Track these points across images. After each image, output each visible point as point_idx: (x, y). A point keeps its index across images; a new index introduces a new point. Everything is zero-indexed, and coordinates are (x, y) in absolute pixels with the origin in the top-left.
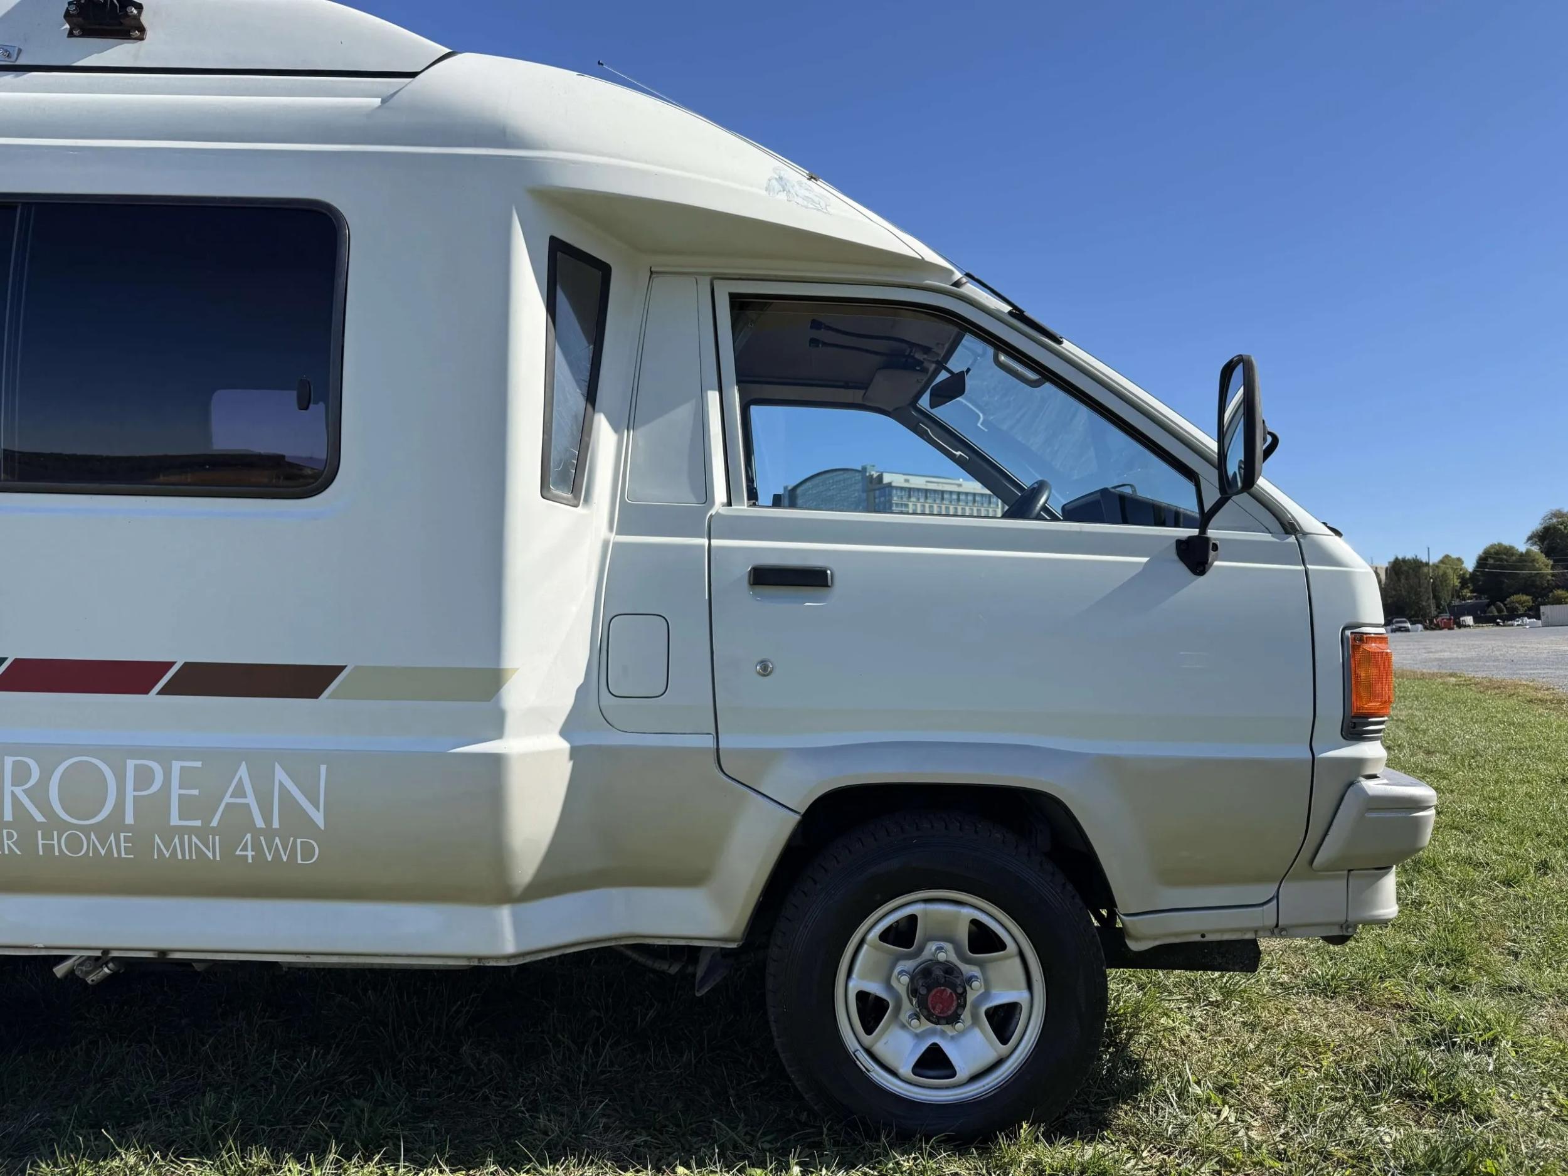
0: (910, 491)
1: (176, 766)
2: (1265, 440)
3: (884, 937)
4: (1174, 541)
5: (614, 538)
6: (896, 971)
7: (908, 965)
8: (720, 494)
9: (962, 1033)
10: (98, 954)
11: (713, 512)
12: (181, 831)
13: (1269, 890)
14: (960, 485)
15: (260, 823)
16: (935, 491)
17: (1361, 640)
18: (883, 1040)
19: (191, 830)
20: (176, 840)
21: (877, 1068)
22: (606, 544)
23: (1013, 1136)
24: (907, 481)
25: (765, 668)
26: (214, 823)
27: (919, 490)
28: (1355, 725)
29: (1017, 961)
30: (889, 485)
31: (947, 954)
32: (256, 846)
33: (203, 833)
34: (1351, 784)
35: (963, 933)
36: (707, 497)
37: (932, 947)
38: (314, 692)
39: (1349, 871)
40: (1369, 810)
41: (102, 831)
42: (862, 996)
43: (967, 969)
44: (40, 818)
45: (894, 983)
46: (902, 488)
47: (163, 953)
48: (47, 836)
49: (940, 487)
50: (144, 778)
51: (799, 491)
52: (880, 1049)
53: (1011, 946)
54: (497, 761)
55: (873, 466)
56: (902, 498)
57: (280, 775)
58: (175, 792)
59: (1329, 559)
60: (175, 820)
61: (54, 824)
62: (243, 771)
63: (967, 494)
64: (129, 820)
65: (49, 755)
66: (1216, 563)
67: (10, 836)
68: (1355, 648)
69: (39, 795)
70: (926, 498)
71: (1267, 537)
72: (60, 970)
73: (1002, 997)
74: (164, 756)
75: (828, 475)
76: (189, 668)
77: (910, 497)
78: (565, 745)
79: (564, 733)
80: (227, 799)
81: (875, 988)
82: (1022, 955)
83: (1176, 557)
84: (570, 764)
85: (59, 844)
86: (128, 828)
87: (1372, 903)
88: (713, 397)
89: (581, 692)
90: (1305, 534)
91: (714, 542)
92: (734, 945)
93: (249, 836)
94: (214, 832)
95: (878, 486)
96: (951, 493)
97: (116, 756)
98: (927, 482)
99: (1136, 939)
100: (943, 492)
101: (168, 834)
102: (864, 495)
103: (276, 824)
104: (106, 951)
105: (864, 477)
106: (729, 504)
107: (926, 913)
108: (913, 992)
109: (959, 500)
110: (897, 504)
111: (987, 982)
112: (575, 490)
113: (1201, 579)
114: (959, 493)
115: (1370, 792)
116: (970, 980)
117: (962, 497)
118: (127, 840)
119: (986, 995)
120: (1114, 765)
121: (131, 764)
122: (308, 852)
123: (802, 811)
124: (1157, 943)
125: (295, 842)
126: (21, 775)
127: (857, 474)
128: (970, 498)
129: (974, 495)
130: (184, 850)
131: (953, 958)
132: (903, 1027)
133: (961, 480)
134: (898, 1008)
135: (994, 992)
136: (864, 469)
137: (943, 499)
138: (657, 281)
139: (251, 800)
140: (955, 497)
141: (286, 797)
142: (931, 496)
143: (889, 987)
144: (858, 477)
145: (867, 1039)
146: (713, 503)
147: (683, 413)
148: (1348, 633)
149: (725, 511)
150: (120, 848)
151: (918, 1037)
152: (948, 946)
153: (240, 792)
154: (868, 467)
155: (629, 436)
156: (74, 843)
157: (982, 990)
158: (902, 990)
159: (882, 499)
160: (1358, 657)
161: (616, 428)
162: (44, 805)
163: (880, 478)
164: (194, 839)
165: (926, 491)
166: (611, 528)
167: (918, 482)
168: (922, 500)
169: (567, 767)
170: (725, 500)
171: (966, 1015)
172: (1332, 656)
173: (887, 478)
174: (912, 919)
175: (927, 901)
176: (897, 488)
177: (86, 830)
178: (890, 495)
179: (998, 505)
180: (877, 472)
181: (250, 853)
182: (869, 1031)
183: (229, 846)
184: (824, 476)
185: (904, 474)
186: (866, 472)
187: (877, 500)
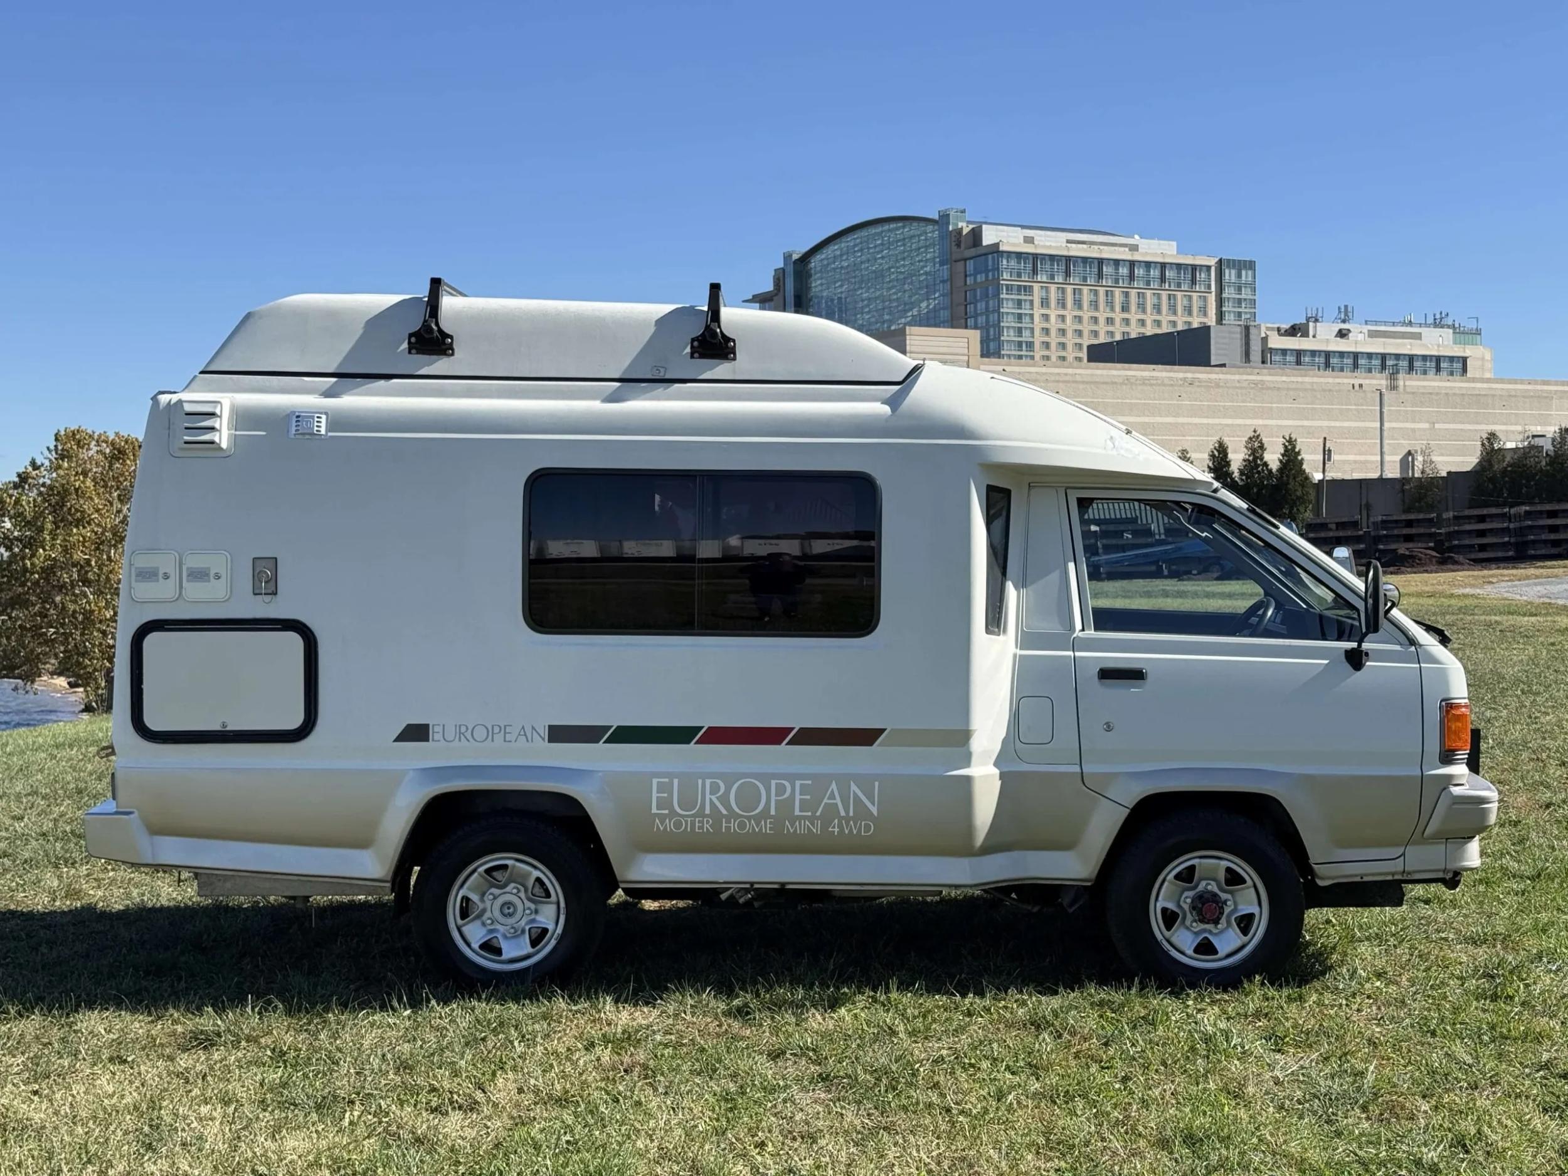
0: (1035, 261)
1: (798, 783)
2: (1386, 605)
3: (1177, 877)
4: (1343, 651)
5: (1020, 652)
6: (1184, 896)
7: (1191, 893)
8: (1078, 625)
9: (1222, 932)
10: (748, 886)
11: (1075, 635)
12: (800, 818)
13: (1400, 850)
14: (1134, 248)
15: (843, 813)
16: (1085, 260)
17: (1451, 707)
18: (1176, 935)
19: (805, 818)
20: (797, 823)
21: (1174, 950)
22: (1015, 656)
23: (1251, 981)
24: (1029, 240)
25: (1109, 726)
26: (818, 814)
27: (1052, 258)
28: (1447, 756)
29: (1253, 890)
30: (995, 249)
31: (1213, 887)
32: (840, 826)
33: (812, 819)
34: (1444, 789)
35: (1222, 875)
36: (1072, 628)
37: (1203, 883)
38: (870, 743)
39: (1447, 839)
40: (1454, 803)
41: (758, 819)
42: (1164, 910)
43: (1224, 896)
44: (724, 812)
45: (1182, 903)
46: (1019, 255)
47: (783, 884)
48: (728, 822)
49: (1094, 253)
50: (781, 790)
51: (815, 263)
52: (1174, 940)
53: (1249, 882)
54: (968, 780)
55: (963, 211)
56: (1019, 275)
57: (854, 787)
58: (798, 797)
59: (1433, 660)
60: (797, 812)
61: (732, 815)
62: (834, 786)
63: (1148, 265)
64: (773, 812)
65: (729, 779)
66: (1368, 663)
67: (708, 822)
68: (1448, 712)
69: (725, 800)
70: (1067, 274)
71: (1398, 648)
72: (724, 896)
73: (1244, 909)
74: (792, 778)
75: (873, 230)
76: (802, 730)
77: (1035, 271)
78: (997, 772)
79: (996, 764)
80: (825, 801)
81: (1171, 906)
82: (1255, 886)
83: (1344, 660)
84: (1000, 782)
85: (734, 826)
86: (771, 817)
87: (1462, 858)
88: (1071, 566)
89: (1005, 742)
90: (1421, 645)
91: (1078, 654)
92: (1089, 884)
93: (836, 821)
94: (818, 818)
95: (973, 252)
96: (1117, 263)
97: (765, 778)
98: (1068, 242)
99: (1322, 879)
100: (1101, 262)
101: (793, 820)
102: (945, 271)
103: (851, 814)
104: (752, 884)
105: (945, 235)
106: (1083, 630)
107: (1200, 864)
108: (1193, 907)
109: (1132, 277)
110: (1009, 288)
111: (1236, 904)
112: (998, 626)
113: (1358, 673)
114: (1132, 264)
115: (1455, 793)
116: (1225, 902)
117: (1139, 272)
118: (770, 823)
119: (1235, 910)
120: (1310, 781)
121: (773, 782)
122: (867, 827)
123: (1131, 807)
124: (1335, 881)
125: (861, 824)
126: (715, 789)
127: (930, 228)
128: (1155, 273)
129: (1163, 266)
130: (801, 828)
131: (1216, 890)
132: (1187, 928)
133: (1137, 237)
134: (1184, 918)
135: (1240, 907)
136: (945, 218)
137: (1100, 275)
138: (1033, 491)
139: (838, 801)
140: (1124, 271)
141: (857, 799)
142: (1077, 270)
143: (1179, 906)
144: (933, 233)
145: (1167, 934)
146: (1075, 631)
147: (1055, 576)
148: (1444, 703)
149: (1081, 634)
150: (767, 827)
151: (1197, 934)
152: (1213, 883)
153: (832, 797)
154: (952, 213)
155: (1023, 591)
156: (742, 826)
157: (1233, 907)
158: (1186, 907)
159: (980, 278)
160: (1450, 716)
161: (1016, 587)
162: (728, 806)
163: (976, 234)
164: (807, 822)
165: (1068, 261)
166: (1017, 647)
167: (1051, 243)
168: (1059, 279)
169: (998, 784)
170: (1081, 628)
171: (1223, 920)
172: (1434, 716)
173: (989, 236)
174: (1192, 869)
175: (1201, 857)
176: (1009, 254)
177: (749, 818)
178: (997, 269)
179: (1209, 287)
180: (969, 222)
181: (836, 830)
182: (1169, 928)
183: (825, 827)
184: (864, 233)
185: (1023, 227)
186: (948, 223)
187: (969, 281)
